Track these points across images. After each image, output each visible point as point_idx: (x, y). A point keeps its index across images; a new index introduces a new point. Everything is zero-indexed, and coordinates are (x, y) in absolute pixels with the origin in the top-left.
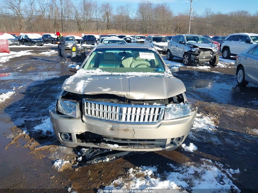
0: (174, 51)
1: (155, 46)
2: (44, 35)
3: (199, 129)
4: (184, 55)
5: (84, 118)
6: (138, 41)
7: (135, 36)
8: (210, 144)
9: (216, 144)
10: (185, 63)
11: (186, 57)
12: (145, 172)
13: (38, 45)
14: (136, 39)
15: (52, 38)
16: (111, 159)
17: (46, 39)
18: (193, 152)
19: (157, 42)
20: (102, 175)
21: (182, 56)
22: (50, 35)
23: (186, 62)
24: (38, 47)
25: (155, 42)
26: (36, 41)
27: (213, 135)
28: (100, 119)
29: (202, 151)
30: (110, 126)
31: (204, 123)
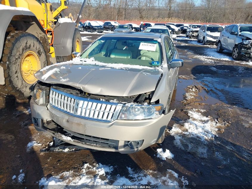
0: (224, 42)
1: (209, 36)
2: (106, 23)
3: (192, 135)
4: (234, 48)
5: (48, 106)
6: (193, 30)
7: (191, 25)
8: (193, 155)
9: (200, 156)
10: (234, 57)
11: (235, 51)
12: (97, 171)
13: (98, 32)
14: (191, 28)
15: (111, 25)
16: (70, 150)
17: (107, 26)
18: (166, 159)
19: (211, 32)
20: (59, 164)
21: (231, 49)
22: (110, 23)
23: (235, 55)
24: (98, 33)
25: (209, 32)
26: (96, 28)
27: (205, 145)
28: (60, 110)
29: (177, 161)
30: (67, 117)
31: (203, 129)
